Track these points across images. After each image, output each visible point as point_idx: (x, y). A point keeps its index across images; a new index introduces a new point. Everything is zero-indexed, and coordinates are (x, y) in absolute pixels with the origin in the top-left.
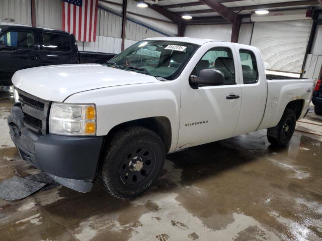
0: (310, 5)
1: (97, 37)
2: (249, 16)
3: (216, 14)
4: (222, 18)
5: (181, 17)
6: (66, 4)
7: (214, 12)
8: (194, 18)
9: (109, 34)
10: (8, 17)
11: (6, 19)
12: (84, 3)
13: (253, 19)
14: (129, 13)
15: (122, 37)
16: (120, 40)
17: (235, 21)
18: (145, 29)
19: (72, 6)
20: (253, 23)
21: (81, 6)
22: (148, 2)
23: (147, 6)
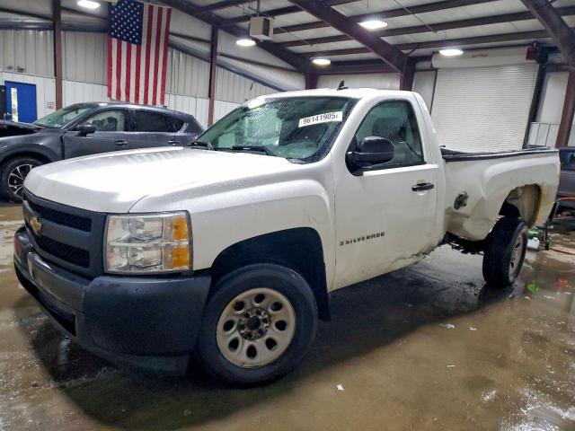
0: (532, 40)
1: (166, 96)
2: (428, 58)
3: (371, 55)
4: (383, 62)
5: (310, 61)
6: (115, 41)
7: (369, 52)
8: (333, 63)
9: (188, 92)
10: (13, 64)
11: (10, 68)
12: (144, 40)
13: (436, 63)
14: (223, 55)
15: (210, 96)
16: (207, 101)
17: (405, 67)
18: (249, 82)
19: (124, 44)
20: (436, 70)
21: (139, 44)
22: (254, 36)
23: (253, 43)
